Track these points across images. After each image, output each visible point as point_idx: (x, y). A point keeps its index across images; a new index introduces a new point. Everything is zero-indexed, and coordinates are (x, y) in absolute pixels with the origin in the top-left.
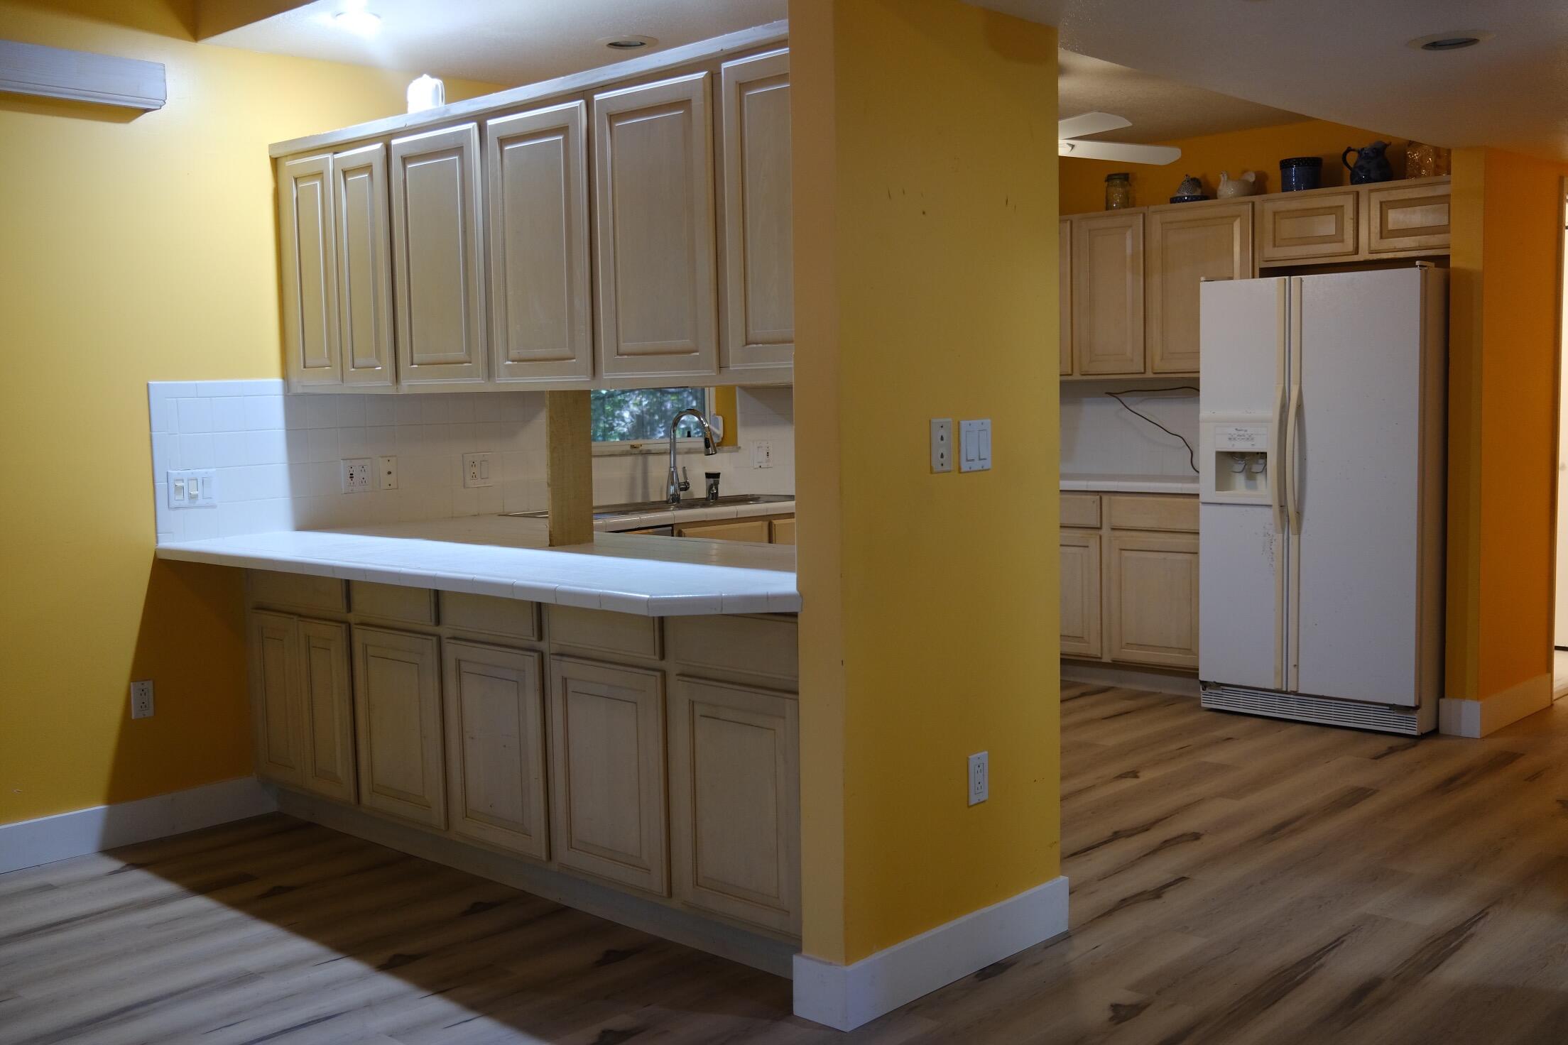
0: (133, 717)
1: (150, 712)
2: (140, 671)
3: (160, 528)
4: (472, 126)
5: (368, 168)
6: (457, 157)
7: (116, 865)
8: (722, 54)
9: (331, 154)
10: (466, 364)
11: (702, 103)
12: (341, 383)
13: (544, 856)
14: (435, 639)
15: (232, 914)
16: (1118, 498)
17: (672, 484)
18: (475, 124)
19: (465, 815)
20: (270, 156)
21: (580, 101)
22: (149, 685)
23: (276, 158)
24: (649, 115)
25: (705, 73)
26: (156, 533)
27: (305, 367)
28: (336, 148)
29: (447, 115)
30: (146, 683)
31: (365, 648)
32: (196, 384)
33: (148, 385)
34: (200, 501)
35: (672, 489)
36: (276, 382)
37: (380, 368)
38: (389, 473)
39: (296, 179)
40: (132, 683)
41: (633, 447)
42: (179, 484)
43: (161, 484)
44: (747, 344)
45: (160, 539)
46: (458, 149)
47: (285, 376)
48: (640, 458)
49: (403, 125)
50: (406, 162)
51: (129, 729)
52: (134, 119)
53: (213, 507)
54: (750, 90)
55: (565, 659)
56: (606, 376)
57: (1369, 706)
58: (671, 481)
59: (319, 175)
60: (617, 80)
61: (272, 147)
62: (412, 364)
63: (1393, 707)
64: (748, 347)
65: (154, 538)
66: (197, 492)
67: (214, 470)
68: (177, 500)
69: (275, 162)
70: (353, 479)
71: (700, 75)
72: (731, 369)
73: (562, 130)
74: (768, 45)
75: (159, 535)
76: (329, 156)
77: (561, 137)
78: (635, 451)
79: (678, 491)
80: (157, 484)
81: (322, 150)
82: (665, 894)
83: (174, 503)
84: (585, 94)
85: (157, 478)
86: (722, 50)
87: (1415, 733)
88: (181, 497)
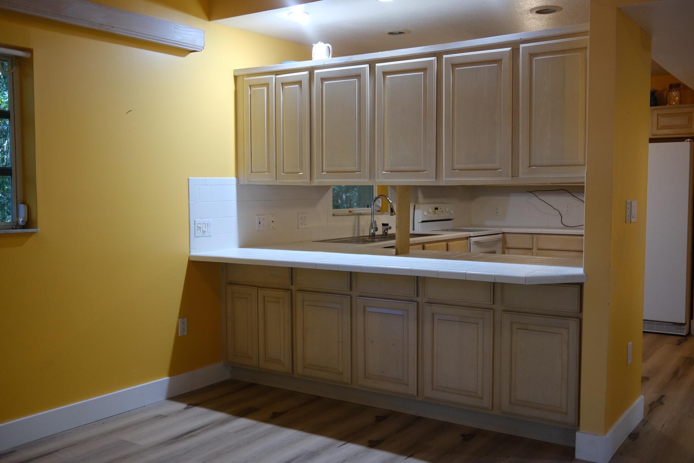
0: (179, 335)
1: (186, 333)
2: (183, 314)
3: (191, 247)
4: (367, 66)
5: (299, 83)
6: (356, 80)
7: (181, 406)
8: (520, 41)
9: (275, 75)
10: (356, 173)
11: (509, 61)
12: (275, 180)
13: (416, 395)
14: (349, 297)
15: (267, 427)
16: (539, 236)
17: (372, 228)
18: (368, 65)
19: (364, 377)
20: (234, 75)
21: (435, 58)
22: (185, 320)
23: (236, 76)
24: (476, 66)
25: (511, 48)
26: (190, 248)
27: (251, 172)
28: (277, 73)
29: (350, 61)
30: (184, 319)
31: (303, 301)
32: (206, 179)
33: (188, 179)
34: (206, 234)
35: (372, 231)
36: (234, 179)
37: (302, 173)
38: (273, 222)
39: (250, 86)
40: (179, 319)
41: (350, 212)
42: (199, 226)
43: (192, 225)
44: (530, 166)
45: (191, 251)
46: (358, 76)
47: (237, 176)
48: (357, 216)
49: (322, 64)
50: (323, 81)
51: (179, 341)
52: (187, 55)
53: (211, 236)
54: (536, 57)
55: (433, 305)
56: (444, 179)
57: (663, 323)
58: (371, 227)
59: (267, 85)
60: (457, 49)
61: (235, 71)
62: (322, 172)
63: (675, 324)
64: (531, 167)
65: (189, 251)
66: (205, 230)
67: (211, 219)
68: (199, 233)
69: (236, 77)
70: (260, 224)
71: (508, 49)
72: (520, 177)
73: (424, 70)
74: (549, 37)
75: (191, 249)
76: (273, 76)
77: (422, 73)
78: (350, 214)
79: (375, 231)
80: (191, 225)
81: (266, 73)
82: (491, 408)
83: (197, 235)
84: (438, 55)
85: (191, 223)
86: (521, 39)
87: (684, 334)
88: (199, 232)
